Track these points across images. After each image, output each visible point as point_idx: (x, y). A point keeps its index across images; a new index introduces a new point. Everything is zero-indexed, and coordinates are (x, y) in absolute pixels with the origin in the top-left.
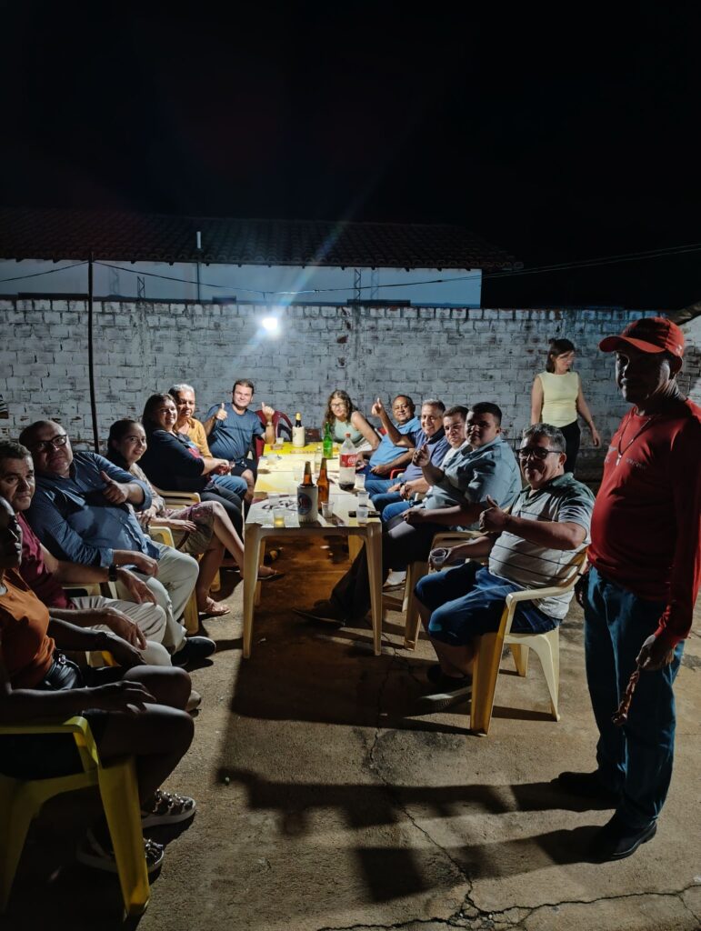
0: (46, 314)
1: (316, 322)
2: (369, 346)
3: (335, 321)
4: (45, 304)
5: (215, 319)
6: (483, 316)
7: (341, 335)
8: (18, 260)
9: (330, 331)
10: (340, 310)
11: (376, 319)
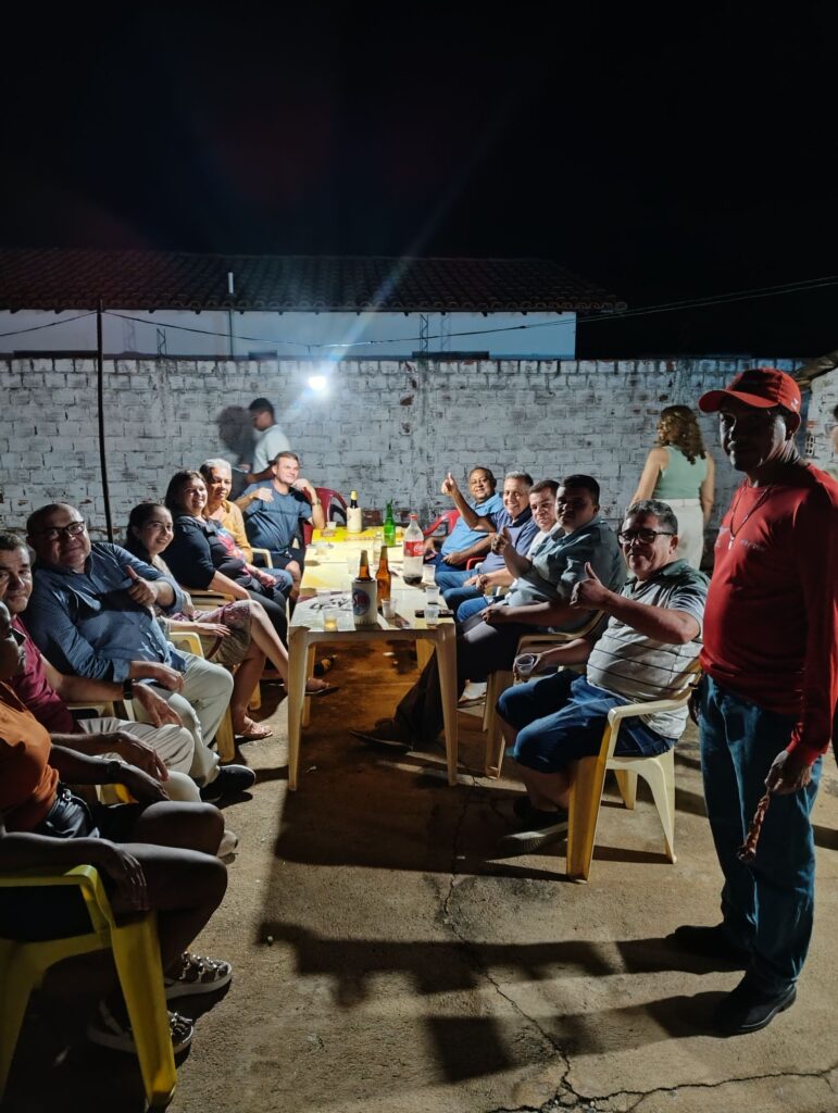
0: (47, 376)
1: (374, 380)
2: (440, 408)
3: (398, 379)
4: (46, 364)
5: (251, 379)
6: (578, 369)
7: (405, 395)
8: (13, 312)
9: (391, 391)
10: (403, 365)
11: (448, 375)
